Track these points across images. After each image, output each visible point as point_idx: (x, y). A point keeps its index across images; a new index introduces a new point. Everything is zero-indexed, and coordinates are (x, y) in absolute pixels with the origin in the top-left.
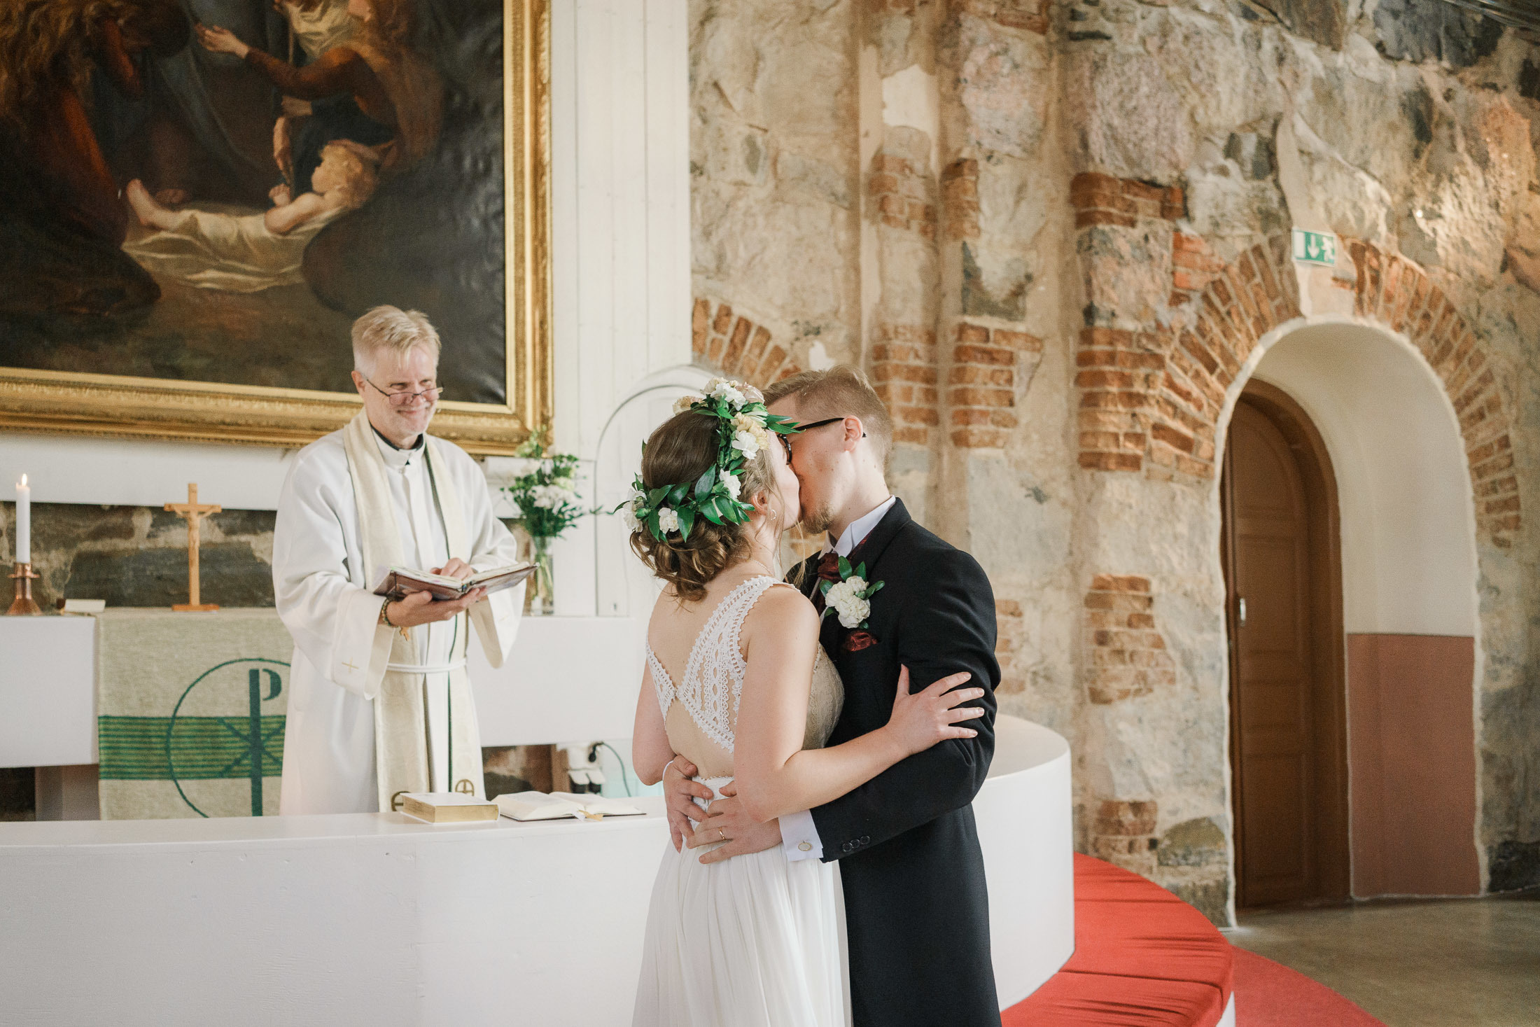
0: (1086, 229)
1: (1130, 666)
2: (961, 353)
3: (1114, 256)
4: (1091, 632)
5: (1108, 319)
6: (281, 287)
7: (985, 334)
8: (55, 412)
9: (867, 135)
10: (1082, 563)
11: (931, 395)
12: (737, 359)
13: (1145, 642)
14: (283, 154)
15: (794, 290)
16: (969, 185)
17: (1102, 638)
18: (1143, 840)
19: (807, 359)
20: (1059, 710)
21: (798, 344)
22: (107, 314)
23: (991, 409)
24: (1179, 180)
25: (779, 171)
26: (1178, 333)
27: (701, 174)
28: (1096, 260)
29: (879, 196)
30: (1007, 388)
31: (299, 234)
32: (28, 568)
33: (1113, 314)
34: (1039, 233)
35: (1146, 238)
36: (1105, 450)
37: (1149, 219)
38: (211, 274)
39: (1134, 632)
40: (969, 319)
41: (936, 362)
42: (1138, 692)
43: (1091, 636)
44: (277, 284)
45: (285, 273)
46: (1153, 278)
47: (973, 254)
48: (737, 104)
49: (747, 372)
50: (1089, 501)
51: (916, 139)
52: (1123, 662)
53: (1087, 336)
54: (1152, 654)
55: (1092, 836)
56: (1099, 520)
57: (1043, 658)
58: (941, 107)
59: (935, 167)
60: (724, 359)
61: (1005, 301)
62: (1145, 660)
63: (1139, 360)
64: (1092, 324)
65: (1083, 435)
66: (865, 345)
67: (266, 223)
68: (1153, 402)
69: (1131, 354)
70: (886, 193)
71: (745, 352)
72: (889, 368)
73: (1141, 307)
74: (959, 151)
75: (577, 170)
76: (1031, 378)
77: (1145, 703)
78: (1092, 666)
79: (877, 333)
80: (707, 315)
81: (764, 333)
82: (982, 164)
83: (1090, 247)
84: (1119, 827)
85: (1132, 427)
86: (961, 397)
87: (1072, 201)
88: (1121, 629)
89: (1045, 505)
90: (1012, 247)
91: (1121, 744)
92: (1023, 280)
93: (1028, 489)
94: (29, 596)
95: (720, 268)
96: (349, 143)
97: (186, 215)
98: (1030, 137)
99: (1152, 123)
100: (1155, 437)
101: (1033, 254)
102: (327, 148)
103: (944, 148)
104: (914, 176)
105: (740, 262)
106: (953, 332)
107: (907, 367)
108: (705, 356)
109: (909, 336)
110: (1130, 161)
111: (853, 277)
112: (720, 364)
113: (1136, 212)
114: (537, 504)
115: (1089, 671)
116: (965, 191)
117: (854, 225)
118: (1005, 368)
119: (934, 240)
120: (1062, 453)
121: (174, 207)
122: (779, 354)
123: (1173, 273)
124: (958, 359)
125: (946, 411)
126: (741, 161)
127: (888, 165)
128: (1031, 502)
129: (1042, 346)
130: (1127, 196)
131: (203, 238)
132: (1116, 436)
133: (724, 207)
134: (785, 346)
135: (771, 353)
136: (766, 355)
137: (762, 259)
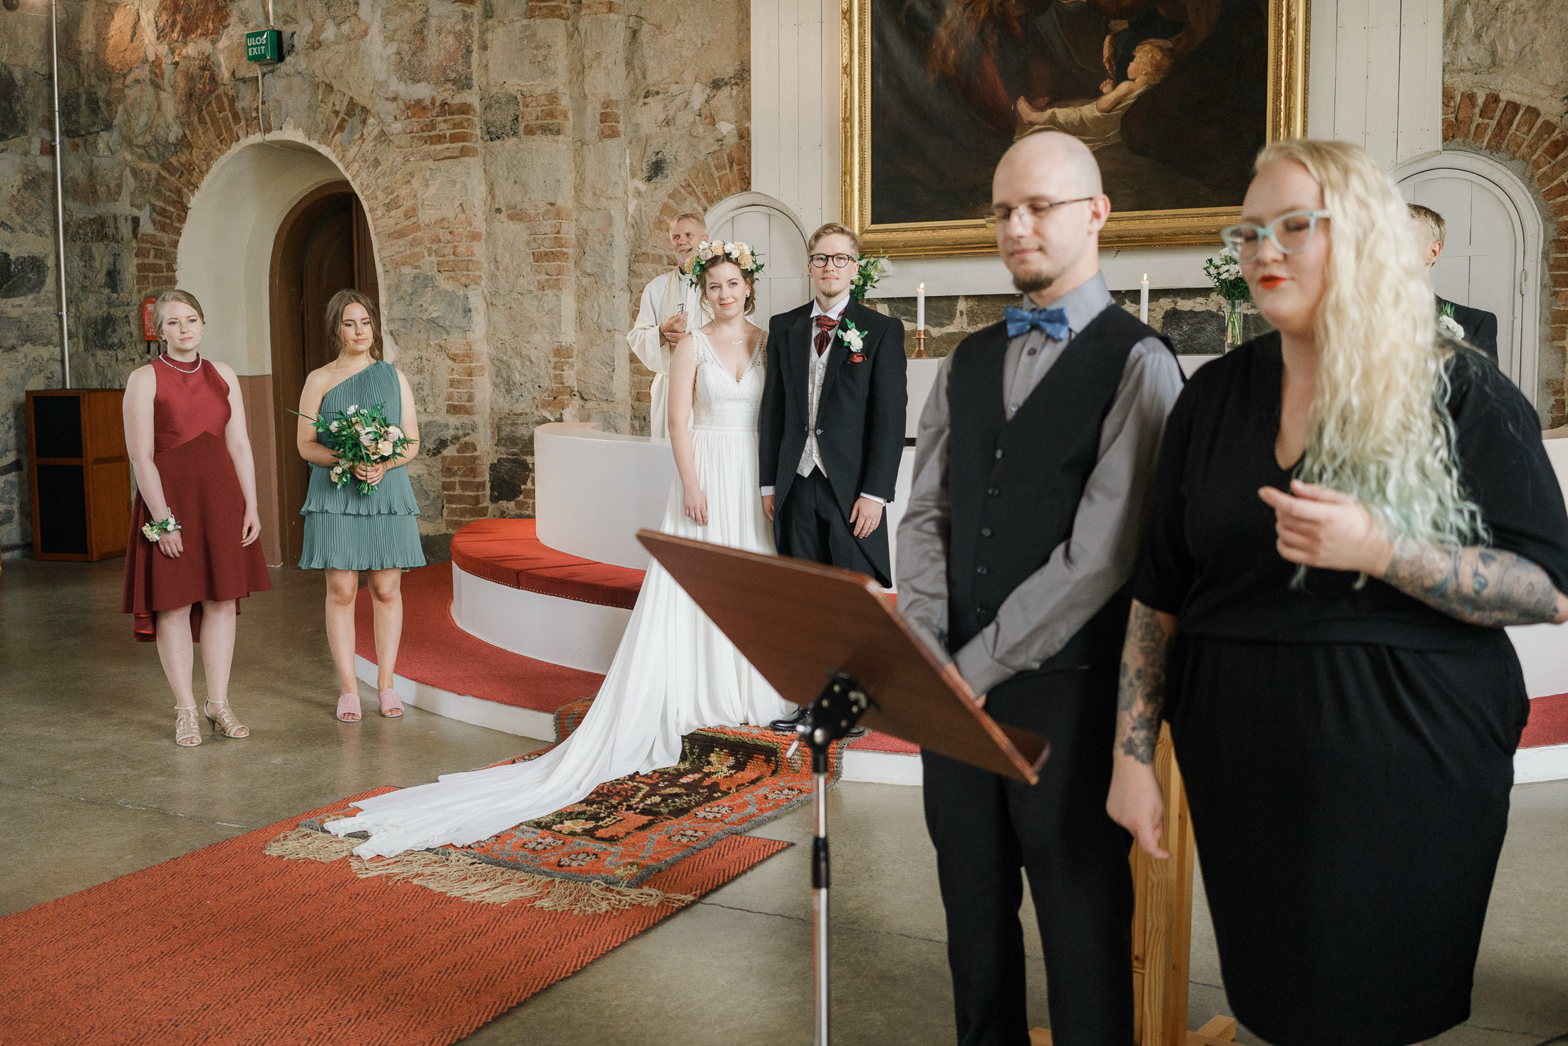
6: (1106, 147)
12: (1503, 138)
14: (1109, 60)
21: (1566, 116)
31: (1118, 109)
32: (922, 333)
44: (1101, 146)
45: (1109, 137)
49: (1513, 148)
60: (1489, 140)
67: (1097, 107)
71: (1512, 132)
80: (1473, 105)
81: (1533, 112)
94: (922, 349)
95: (1495, 62)
96: (1152, 40)
97: (1049, 112)
102: (1138, 48)
105: (1512, 55)
108: (1470, 140)
112: (1485, 144)
114: (1223, 277)
121: (1043, 109)
122: (1549, 127)
131: (1059, 125)
133: (1493, 10)
134: (1554, 120)
135: (1541, 127)
136: (1534, 131)
137: (1531, 49)
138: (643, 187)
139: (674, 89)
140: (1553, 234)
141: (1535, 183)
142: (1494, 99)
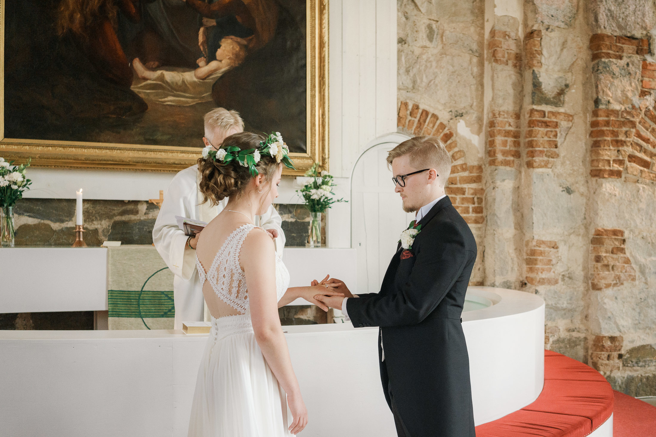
0: (596, 61)
1: (612, 272)
2: (531, 123)
3: (610, 74)
4: (592, 256)
5: (606, 105)
6: (202, 103)
7: (543, 114)
8: (100, 161)
9: (488, 20)
10: (591, 223)
11: (517, 144)
12: (421, 129)
13: (620, 261)
14: (203, 44)
15: (451, 96)
16: (537, 42)
17: (598, 259)
18: (615, 354)
19: (456, 128)
20: (575, 293)
21: (451, 121)
22: (124, 117)
23: (545, 149)
24: (647, 35)
25: (444, 40)
26: (643, 110)
27: (405, 43)
28: (601, 76)
29: (493, 50)
30: (554, 139)
31: (210, 79)
32: (81, 227)
33: (609, 102)
34: (573, 64)
35: (628, 65)
36: (603, 168)
37: (629, 55)
38: (170, 98)
39: (615, 256)
40: (535, 107)
41: (520, 128)
42: (615, 285)
43: (593, 258)
44: (200, 102)
45: (204, 96)
46: (631, 84)
47: (538, 76)
48: (423, 10)
50: (594, 193)
51: (511, 21)
52: (609, 270)
53: (595, 113)
54: (624, 266)
55: (590, 352)
56: (599, 203)
57: (568, 268)
58: (524, 5)
59: (521, 34)
60: (415, 129)
61: (554, 98)
62: (620, 270)
63: (623, 124)
64: (598, 107)
65: (592, 161)
66: (485, 121)
67: (195, 75)
68: (629, 144)
69: (618, 121)
70: (495, 48)
71: (425, 126)
72: (495, 131)
73: (624, 98)
74: (533, 26)
75: (342, 44)
76: (567, 134)
77: (619, 290)
78: (593, 272)
79: (491, 115)
80: (407, 109)
81: (435, 116)
82: (544, 32)
83: (598, 70)
84: (603, 348)
85: (617, 156)
86: (530, 144)
87: (590, 48)
88: (608, 255)
89: (572, 195)
90: (559, 71)
91: (606, 309)
92: (564, 87)
93: (563, 188)
94: (81, 239)
95: (414, 87)
96: (233, 37)
97: (159, 72)
98: (570, 18)
99: (632, 8)
100: (629, 161)
101: (570, 74)
102: (223, 40)
103: (526, 25)
104: (510, 39)
105: (424, 84)
106: (528, 113)
107: (505, 130)
108: (406, 128)
109: (506, 116)
110: (620, 27)
111: (480, 89)
112: (413, 132)
113: (623, 52)
114: (312, 198)
115: (591, 274)
116: (535, 46)
117: (481, 64)
118: (553, 130)
119: (520, 69)
120: (582, 170)
121: (154, 69)
122: (442, 126)
123: (642, 81)
124: (530, 126)
125: (524, 152)
126: (425, 36)
127: (497, 35)
128: (565, 193)
129: (573, 119)
130: (618, 44)
131: (167, 83)
132: (609, 161)
133: (416, 58)
134: (445, 122)
135: (439, 126)
136: (436, 127)
137: (434, 82)
142: (416, 107)
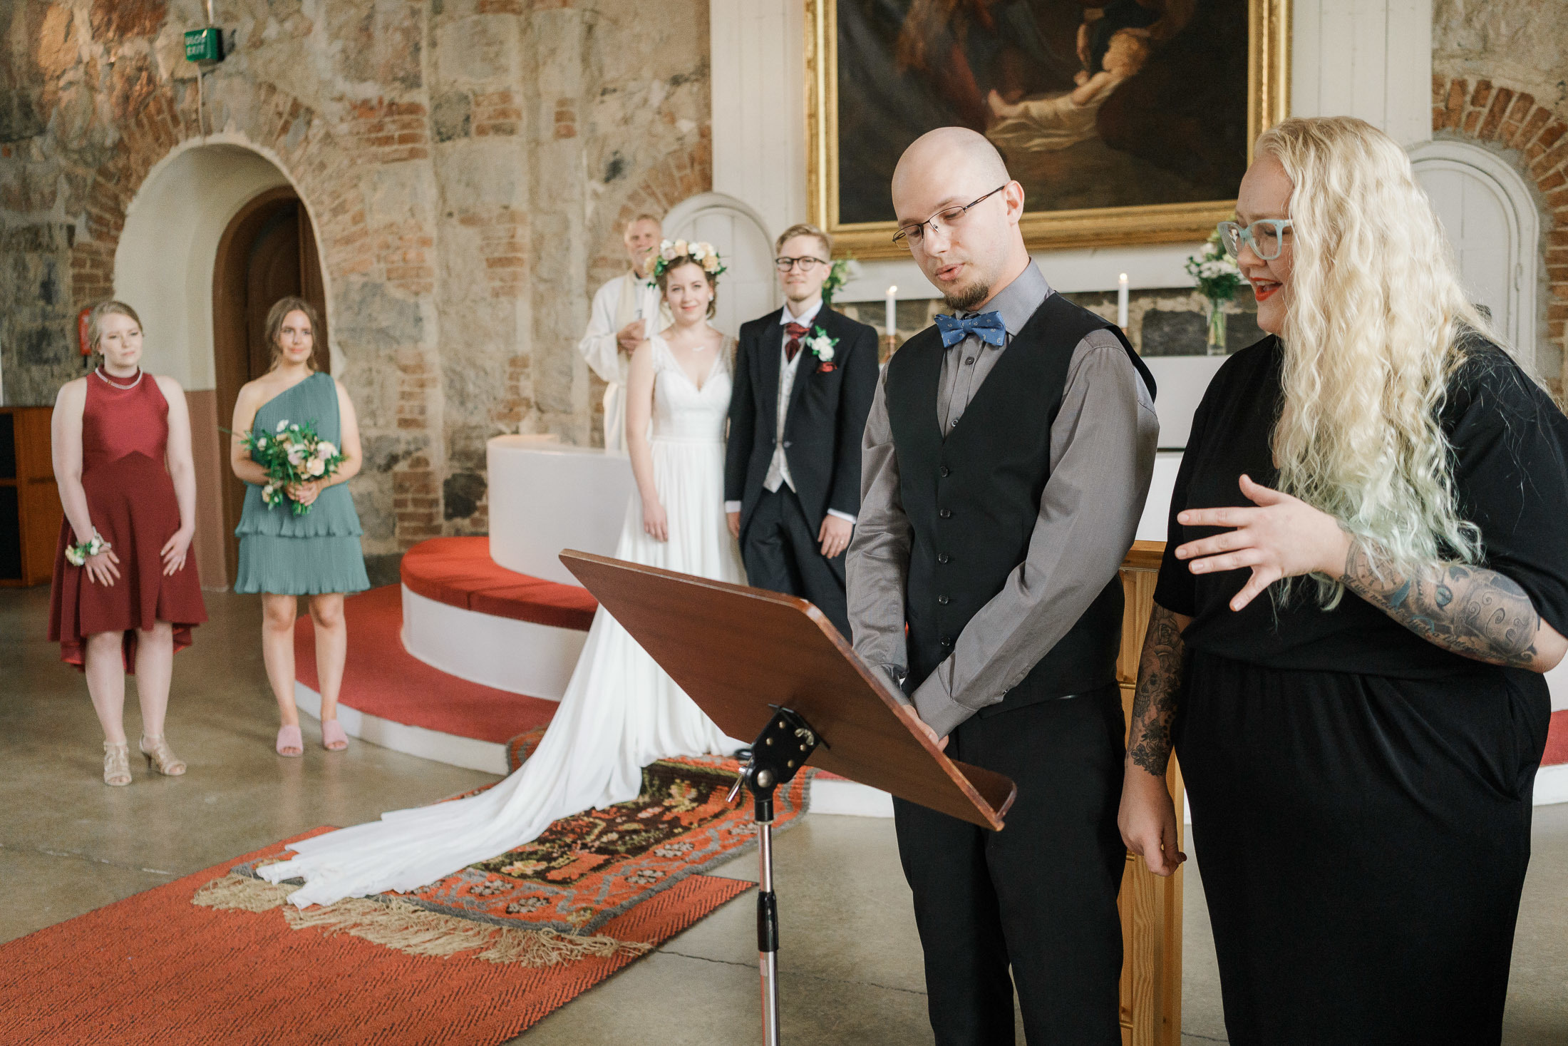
6: (1081, 141)
12: (1495, 127)
14: (1084, 51)
21: (1562, 103)
31: (1094, 102)
38: (1037, 141)
44: (1079, 139)
45: (1086, 131)
49: (1506, 136)
60: (1481, 129)
67: (1072, 100)
71: (1505, 119)
80: (1464, 93)
81: (1527, 99)
95: (1486, 48)
96: (1129, 30)
97: (1021, 106)
102: (1114, 37)
105: (1504, 40)
108: (1461, 128)
112: (1476, 133)
121: (1014, 102)
122: (1544, 114)
131: (1032, 119)
134: (1549, 107)
135: (1535, 115)
136: (1528, 118)
137: (1524, 33)
138: (601, 188)
139: (632, 86)
140: (1549, 226)
141: (1530, 172)
142: (1485, 85)
